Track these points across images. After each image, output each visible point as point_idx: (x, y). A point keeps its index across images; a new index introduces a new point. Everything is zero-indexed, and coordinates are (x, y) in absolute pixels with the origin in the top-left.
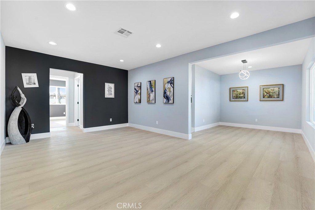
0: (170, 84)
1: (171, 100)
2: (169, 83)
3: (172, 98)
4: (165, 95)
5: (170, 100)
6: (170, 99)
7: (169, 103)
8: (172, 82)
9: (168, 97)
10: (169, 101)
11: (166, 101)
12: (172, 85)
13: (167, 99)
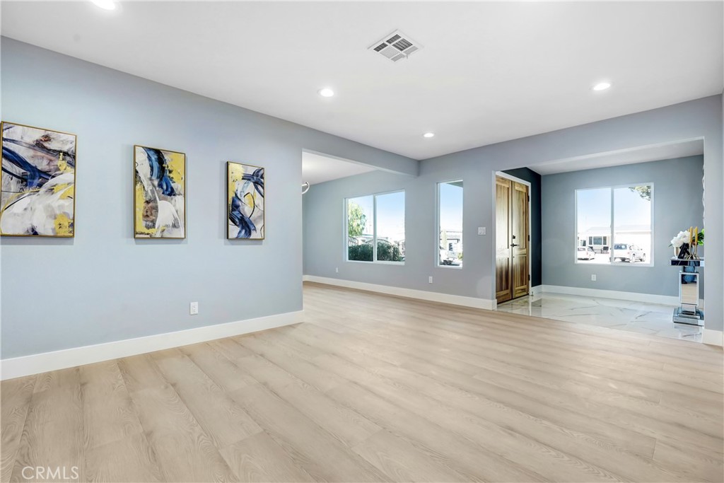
0: (251, 184)
1: (258, 231)
2: (249, 180)
3: (259, 226)
4: (236, 213)
5: (255, 230)
6: (252, 228)
7: (251, 238)
8: (257, 179)
9: (247, 220)
10: (249, 232)
11: (240, 232)
12: (260, 187)
13: (242, 228)
